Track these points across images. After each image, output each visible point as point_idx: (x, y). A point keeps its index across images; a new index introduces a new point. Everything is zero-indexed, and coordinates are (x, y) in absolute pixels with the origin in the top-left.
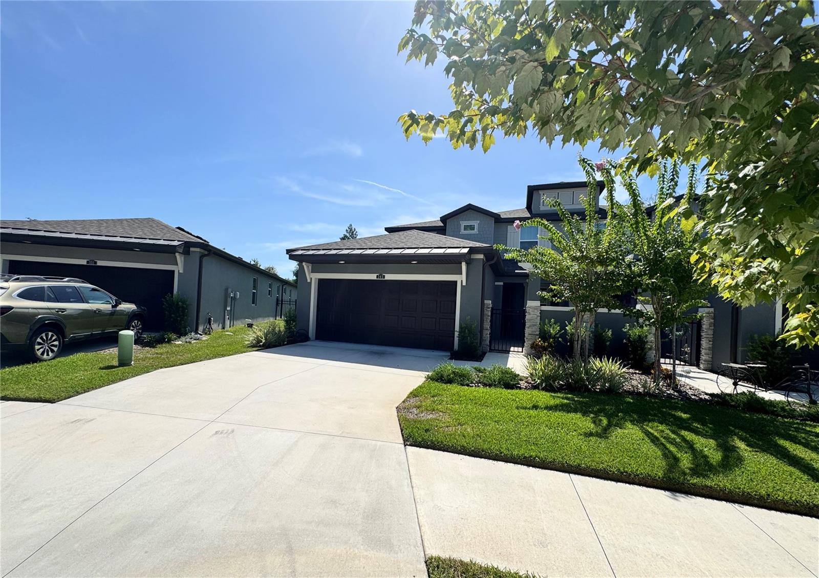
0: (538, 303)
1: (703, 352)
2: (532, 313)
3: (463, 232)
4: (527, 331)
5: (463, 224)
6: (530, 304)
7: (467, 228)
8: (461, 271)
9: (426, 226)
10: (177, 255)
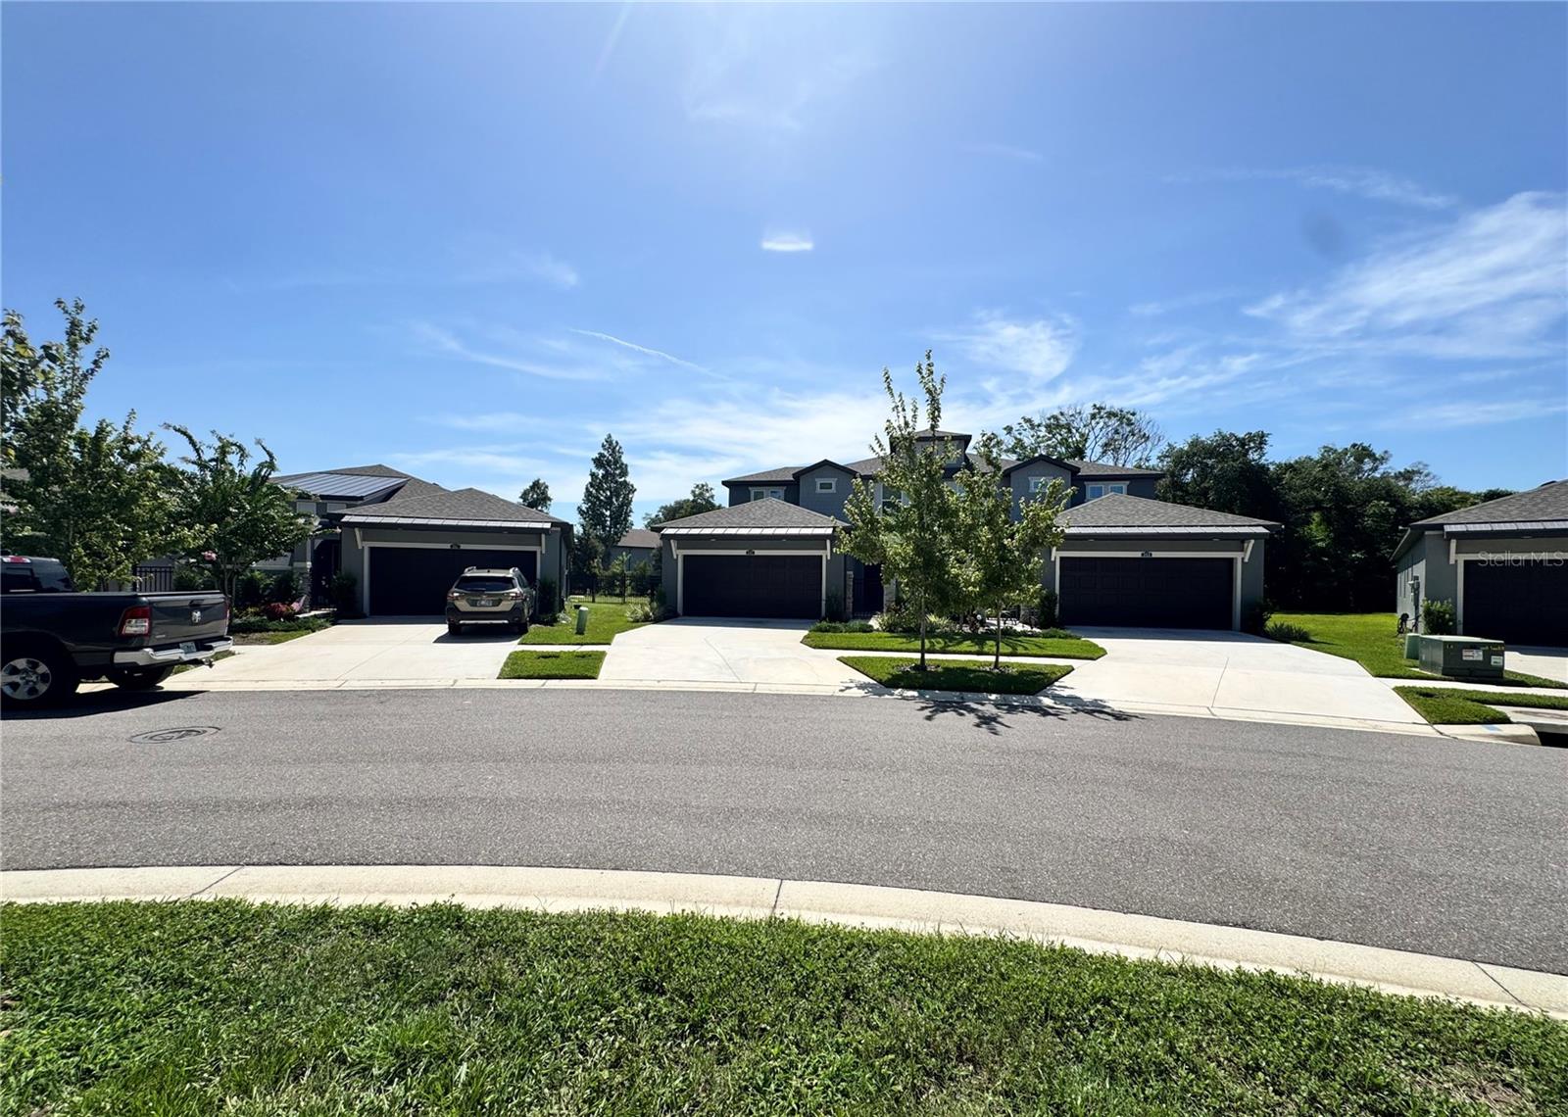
3: (819, 490)
4: (885, 598)
5: (819, 481)
7: (823, 486)
8: (825, 549)
9: (774, 479)
10: (543, 536)
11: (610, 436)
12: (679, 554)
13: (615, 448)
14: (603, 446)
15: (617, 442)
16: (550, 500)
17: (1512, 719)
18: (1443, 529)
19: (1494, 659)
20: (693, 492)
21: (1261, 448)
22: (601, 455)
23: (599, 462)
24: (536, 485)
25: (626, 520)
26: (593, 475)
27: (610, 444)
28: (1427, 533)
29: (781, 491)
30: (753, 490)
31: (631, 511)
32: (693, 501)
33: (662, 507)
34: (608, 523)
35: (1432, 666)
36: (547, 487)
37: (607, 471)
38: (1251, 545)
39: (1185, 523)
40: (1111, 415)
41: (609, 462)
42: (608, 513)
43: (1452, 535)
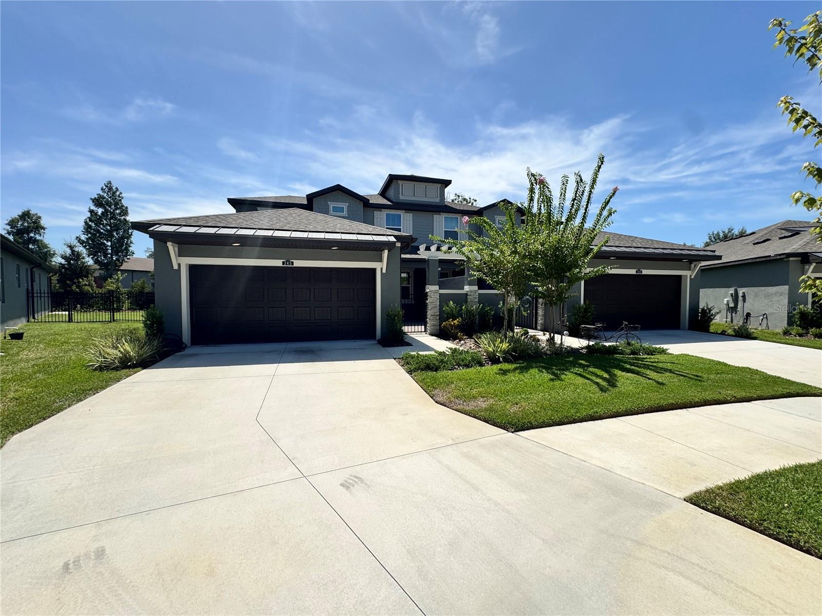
0: (437, 287)
1: (539, 318)
2: (433, 296)
3: (331, 213)
4: (429, 313)
5: (332, 204)
6: (430, 288)
7: (335, 210)
8: (381, 260)
9: (284, 202)
11: (110, 183)
12: (182, 263)
13: (114, 193)
14: (102, 189)
15: (117, 188)
16: (44, 229)
18: (806, 256)
22: (100, 196)
23: (98, 202)
24: (26, 215)
25: (127, 249)
26: (91, 211)
27: (109, 187)
28: (791, 259)
31: (131, 243)
34: (110, 251)
36: (40, 218)
37: (106, 210)
38: (699, 266)
41: (108, 203)
42: (109, 244)
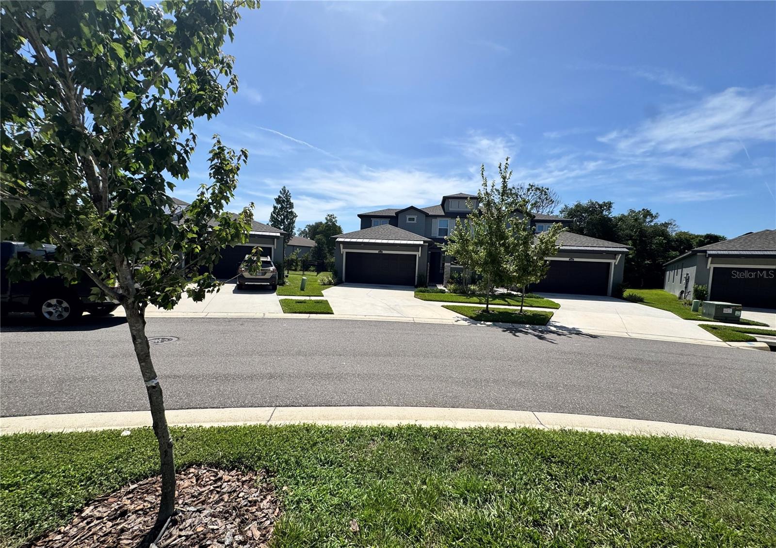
0: (449, 264)
2: (447, 268)
3: (408, 221)
4: (445, 276)
5: (408, 217)
6: (446, 264)
7: (410, 219)
8: (419, 251)
9: (384, 215)
10: (275, 240)
11: (284, 187)
12: (344, 251)
13: (287, 194)
14: (280, 192)
15: (288, 191)
17: (758, 340)
18: (706, 253)
19: (737, 313)
20: (326, 219)
21: (609, 210)
22: (279, 196)
23: (278, 201)
25: (291, 231)
26: (275, 207)
27: (284, 191)
28: (698, 254)
29: (388, 220)
30: (373, 220)
31: (294, 227)
32: (326, 223)
33: (308, 225)
35: (709, 315)
37: (282, 206)
38: (619, 257)
39: (590, 245)
40: (537, 189)
41: (284, 201)
42: (283, 227)
43: (710, 255)
